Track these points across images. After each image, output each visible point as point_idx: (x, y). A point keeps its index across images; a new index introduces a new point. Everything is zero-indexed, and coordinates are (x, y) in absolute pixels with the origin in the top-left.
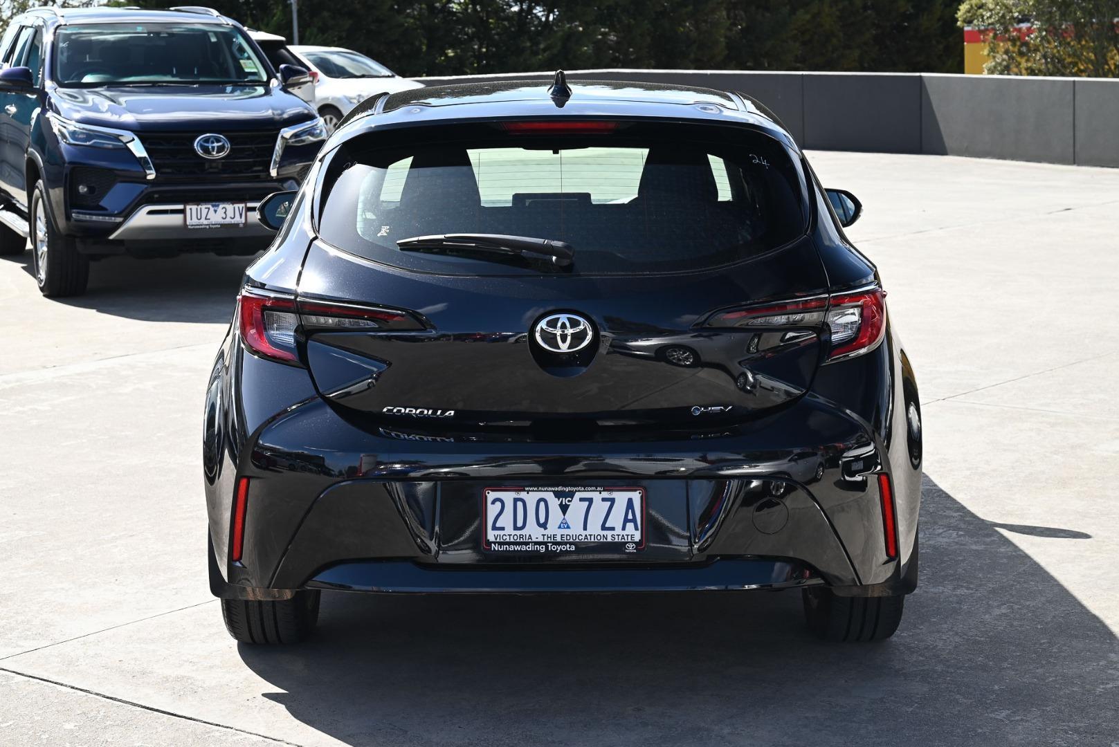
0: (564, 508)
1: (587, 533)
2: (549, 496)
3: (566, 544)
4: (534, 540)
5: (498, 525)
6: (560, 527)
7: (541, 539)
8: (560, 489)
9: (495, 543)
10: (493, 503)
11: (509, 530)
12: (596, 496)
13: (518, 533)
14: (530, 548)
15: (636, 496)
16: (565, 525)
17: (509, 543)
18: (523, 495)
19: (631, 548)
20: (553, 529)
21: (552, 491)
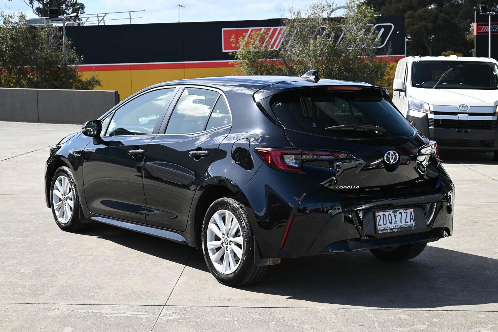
0: (395, 216)
1: (402, 224)
2: (391, 213)
3: (397, 228)
4: (389, 228)
5: (380, 224)
6: (395, 223)
7: (390, 228)
8: (394, 210)
9: (380, 230)
10: (378, 217)
11: (383, 226)
12: (403, 211)
13: (385, 226)
14: (389, 231)
15: (412, 210)
16: (396, 222)
17: (383, 230)
18: (385, 213)
19: (413, 228)
20: (393, 224)
21: (392, 211)
